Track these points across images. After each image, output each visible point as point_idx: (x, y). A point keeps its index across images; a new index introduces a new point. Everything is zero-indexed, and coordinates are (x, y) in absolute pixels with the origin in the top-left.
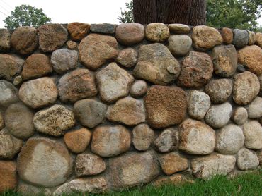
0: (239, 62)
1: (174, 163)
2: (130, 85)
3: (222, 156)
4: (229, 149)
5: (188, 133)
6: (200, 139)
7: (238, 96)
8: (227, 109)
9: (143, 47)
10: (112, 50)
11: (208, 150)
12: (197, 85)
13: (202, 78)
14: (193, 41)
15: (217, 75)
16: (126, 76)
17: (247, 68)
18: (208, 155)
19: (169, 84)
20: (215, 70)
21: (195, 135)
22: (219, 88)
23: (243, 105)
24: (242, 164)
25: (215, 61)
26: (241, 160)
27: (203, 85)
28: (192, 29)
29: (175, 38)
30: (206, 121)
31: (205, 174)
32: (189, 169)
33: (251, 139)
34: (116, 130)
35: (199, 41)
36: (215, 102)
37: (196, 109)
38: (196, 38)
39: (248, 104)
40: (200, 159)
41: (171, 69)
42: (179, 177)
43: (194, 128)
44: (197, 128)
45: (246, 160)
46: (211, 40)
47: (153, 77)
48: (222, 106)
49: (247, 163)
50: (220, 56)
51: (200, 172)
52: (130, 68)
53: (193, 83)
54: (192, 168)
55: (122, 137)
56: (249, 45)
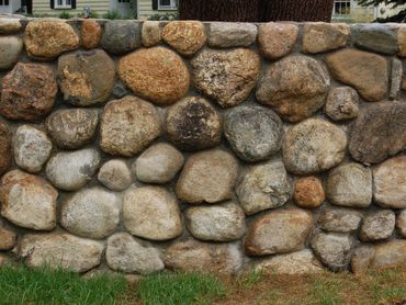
0: (117, 77)
3: (73, 238)
5: (8, 192)
7: (104, 140)
8: (85, 158)
12: (28, 117)
13: (32, 107)
21: (20, 195)
23: (118, 156)
24: (112, 260)
26: (111, 250)
27: (38, 118)
30: (41, 173)
32: (15, 250)
33: (132, 219)
35: (32, 46)
36: (61, 147)
37: (21, 156)
38: (28, 42)
40: (32, 236)
43: (17, 185)
44: (22, 185)
45: (122, 253)
46: (52, 44)
48: (74, 154)
49: (124, 259)
50: (66, 71)
53: (16, 114)
54: (19, 250)
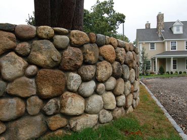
0: (100, 54)
1: (57, 122)
2: (25, 68)
3: (89, 115)
4: (94, 110)
5: (66, 102)
6: (74, 105)
8: (92, 84)
9: (35, 42)
10: (11, 42)
11: (80, 112)
12: (73, 69)
13: (76, 65)
14: (70, 40)
15: (86, 63)
16: (21, 62)
17: (105, 59)
18: (80, 115)
19: (53, 68)
20: (85, 59)
21: (71, 102)
22: (87, 71)
23: (102, 82)
24: (102, 120)
25: (85, 53)
26: (101, 117)
27: (76, 69)
28: (70, 32)
29: (58, 37)
30: (78, 92)
31: (78, 128)
32: (68, 126)
33: (107, 104)
34: (14, 101)
35: (74, 40)
36: (85, 80)
37: (72, 85)
38: (72, 38)
39: (106, 81)
40: (75, 118)
41: (55, 58)
42: (61, 131)
43: (70, 98)
44: (73, 97)
45: (104, 117)
46: (82, 40)
47: (42, 63)
48: (89, 82)
49: (105, 119)
50: (88, 51)
51: (75, 127)
52: (25, 56)
53: (69, 68)
54: (69, 125)
55: (18, 106)
56: (106, 44)
